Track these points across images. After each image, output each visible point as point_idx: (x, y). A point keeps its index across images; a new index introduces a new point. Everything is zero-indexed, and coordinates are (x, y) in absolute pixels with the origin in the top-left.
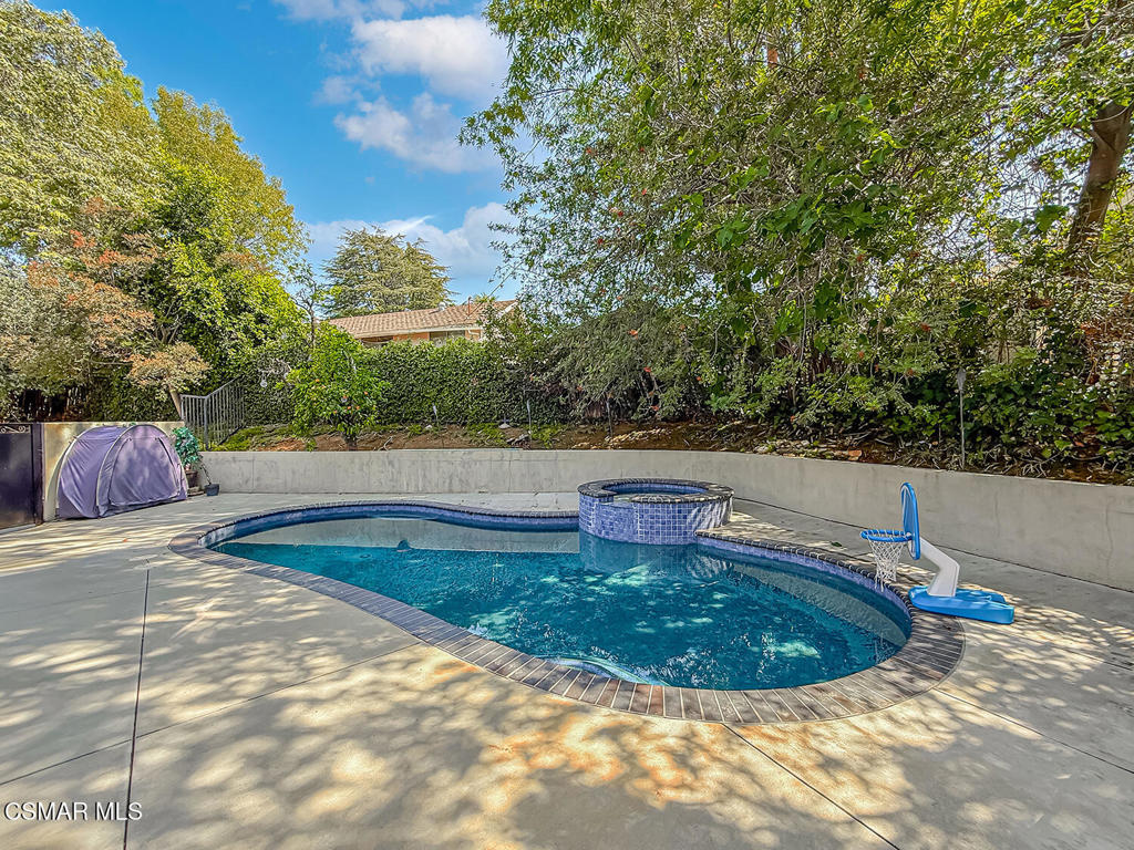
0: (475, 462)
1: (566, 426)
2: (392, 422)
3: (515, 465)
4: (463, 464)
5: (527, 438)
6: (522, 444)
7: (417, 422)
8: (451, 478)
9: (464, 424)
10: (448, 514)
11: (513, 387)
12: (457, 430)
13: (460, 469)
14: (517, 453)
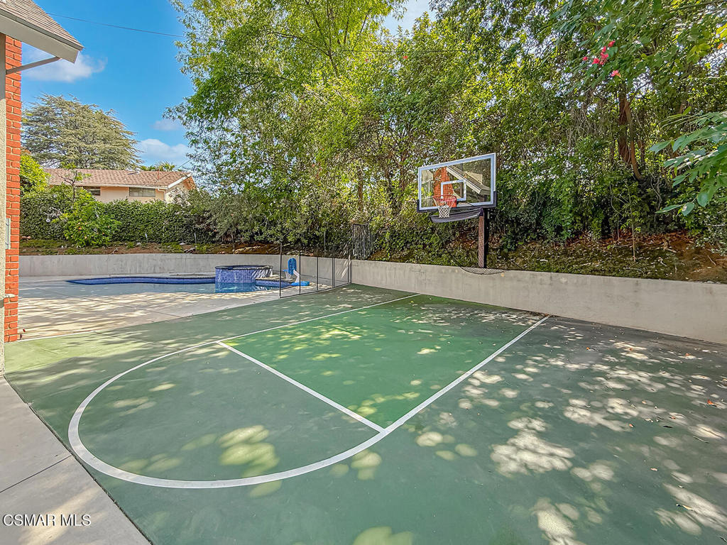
0: (168, 259)
1: (215, 245)
2: (116, 240)
3: (188, 261)
4: (162, 260)
5: (194, 250)
6: (191, 252)
7: (132, 241)
8: (155, 266)
9: (160, 243)
10: (156, 280)
11: (188, 227)
12: (157, 246)
13: (159, 263)
14: (189, 255)
